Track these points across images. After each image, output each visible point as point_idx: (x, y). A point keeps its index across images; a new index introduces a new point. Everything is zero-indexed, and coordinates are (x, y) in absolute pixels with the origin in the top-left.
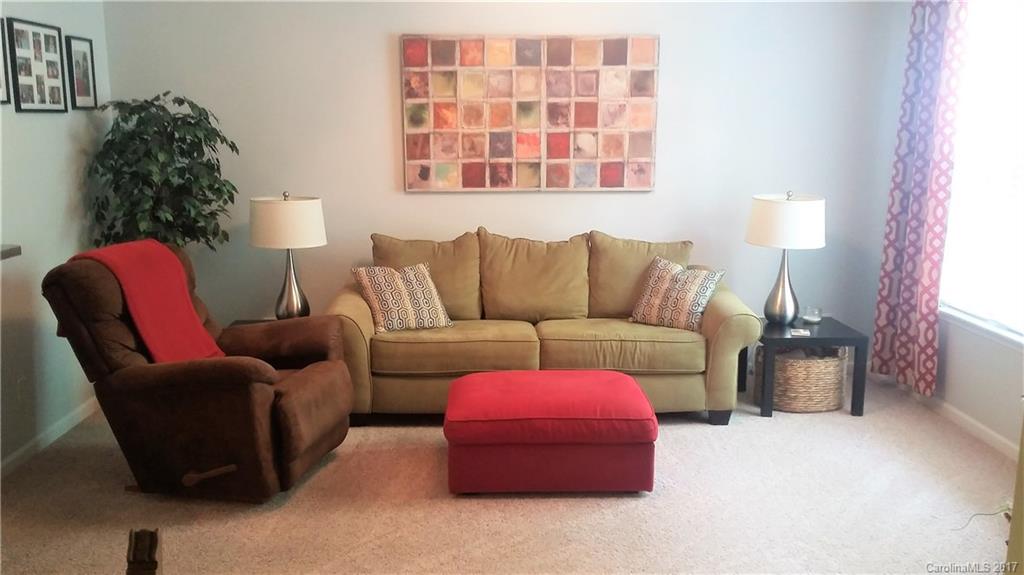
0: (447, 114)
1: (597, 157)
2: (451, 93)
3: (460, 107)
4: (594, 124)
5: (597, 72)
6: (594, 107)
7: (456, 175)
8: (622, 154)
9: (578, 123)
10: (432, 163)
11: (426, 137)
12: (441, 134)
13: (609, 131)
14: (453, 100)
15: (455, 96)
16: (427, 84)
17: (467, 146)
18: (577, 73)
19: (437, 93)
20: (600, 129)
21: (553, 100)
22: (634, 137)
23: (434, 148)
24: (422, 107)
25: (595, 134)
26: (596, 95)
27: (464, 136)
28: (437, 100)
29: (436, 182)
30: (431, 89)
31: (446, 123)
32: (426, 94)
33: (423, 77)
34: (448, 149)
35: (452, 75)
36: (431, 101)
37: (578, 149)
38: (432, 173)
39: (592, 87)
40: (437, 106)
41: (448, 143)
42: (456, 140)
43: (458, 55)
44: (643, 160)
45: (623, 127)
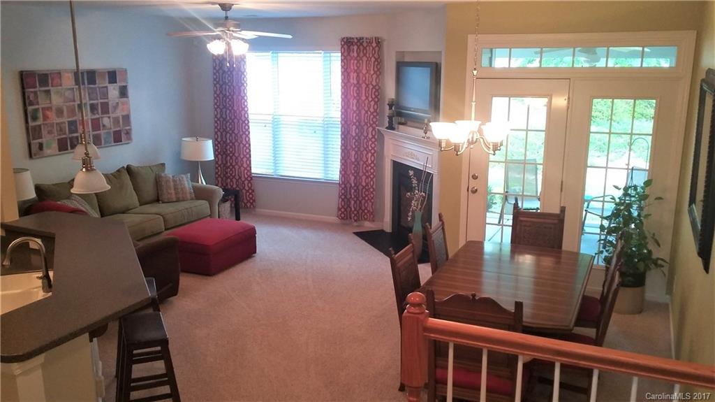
0: (48, 113)
1: (111, 129)
2: (48, 102)
3: (54, 109)
4: (108, 113)
5: (106, 87)
6: (107, 104)
7: (55, 145)
8: (120, 126)
9: (103, 113)
10: (43, 140)
11: (40, 126)
12: (46, 124)
13: (114, 115)
14: (49, 105)
15: (51, 103)
16: (37, 97)
17: (59, 129)
18: (99, 88)
19: (43, 102)
20: (111, 115)
21: (92, 102)
22: (123, 117)
23: (44, 132)
24: (37, 110)
25: (109, 117)
26: (108, 98)
27: (57, 124)
28: (43, 106)
29: (47, 151)
30: (39, 100)
31: (48, 118)
32: (38, 104)
33: (35, 93)
34: (50, 132)
35: (48, 92)
36: (40, 106)
37: (104, 126)
38: (44, 146)
39: (105, 95)
40: (43, 109)
41: (49, 129)
42: (53, 127)
43: (50, 81)
44: (128, 128)
45: (119, 113)
